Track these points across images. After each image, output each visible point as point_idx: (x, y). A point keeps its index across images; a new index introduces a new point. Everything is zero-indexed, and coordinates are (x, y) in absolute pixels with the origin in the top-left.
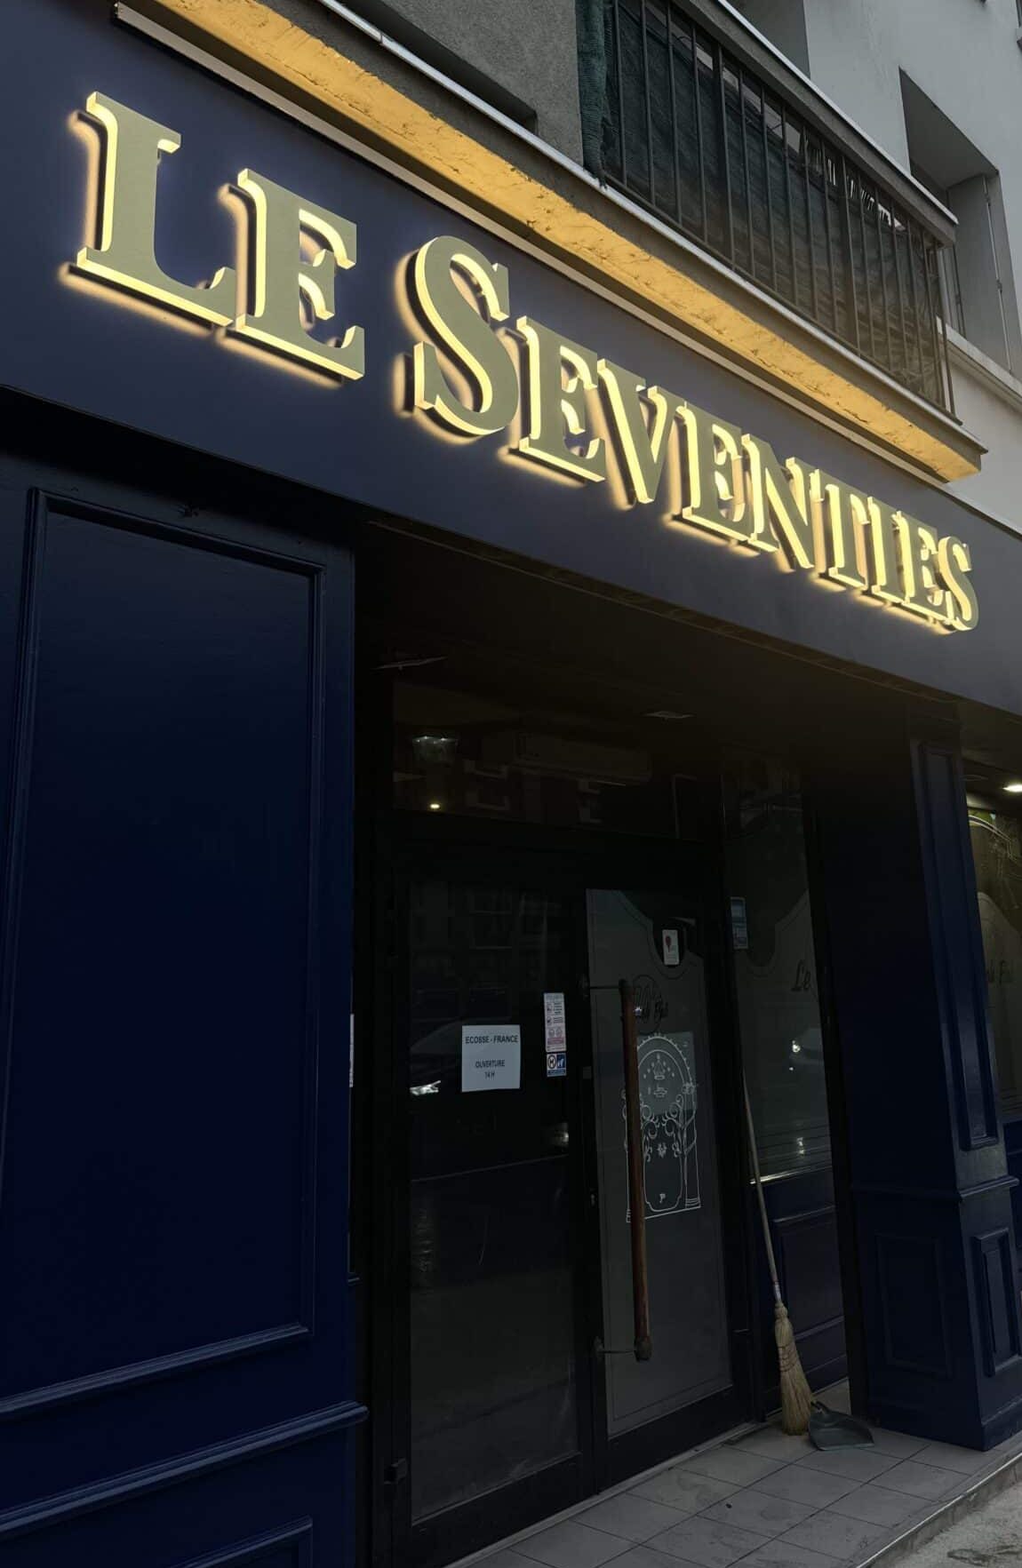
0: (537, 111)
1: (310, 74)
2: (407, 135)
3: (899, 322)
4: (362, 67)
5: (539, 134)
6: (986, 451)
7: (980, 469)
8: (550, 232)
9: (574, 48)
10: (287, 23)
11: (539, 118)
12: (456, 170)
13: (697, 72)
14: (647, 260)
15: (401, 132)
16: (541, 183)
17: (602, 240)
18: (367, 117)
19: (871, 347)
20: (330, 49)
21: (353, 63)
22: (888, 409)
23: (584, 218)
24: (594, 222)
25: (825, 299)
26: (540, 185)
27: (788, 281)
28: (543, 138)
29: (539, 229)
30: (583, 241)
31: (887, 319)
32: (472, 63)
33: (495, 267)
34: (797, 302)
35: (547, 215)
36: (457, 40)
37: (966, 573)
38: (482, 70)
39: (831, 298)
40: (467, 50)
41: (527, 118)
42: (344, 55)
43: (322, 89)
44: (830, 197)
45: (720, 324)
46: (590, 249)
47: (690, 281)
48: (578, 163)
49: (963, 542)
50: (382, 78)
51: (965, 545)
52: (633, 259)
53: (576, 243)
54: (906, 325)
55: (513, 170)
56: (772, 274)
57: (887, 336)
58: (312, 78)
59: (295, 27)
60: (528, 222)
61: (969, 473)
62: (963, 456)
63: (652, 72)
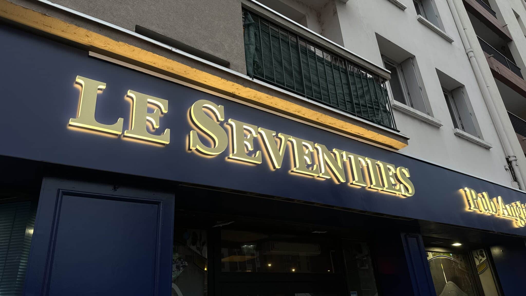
0: (230, 62)
1: (152, 62)
2: (187, 74)
3: (372, 104)
4: (166, 58)
5: (231, 68)
6: (409, 139)
7: (407, 144)
8: (240, 94)
9: (243, 43)
10: (141, 49)
11: (231, 64)
12: (206, 81)
13: (290, 44)
14: (273, 98)
15: (185, 73)
16: (231, 81)
17: (256, 94)
18: (173, 71)
19: (361, 113)
20: (155, 54)
21: (163, 57)
22: (368, 130)
23: (248, 89)
24: (251, 90)
25: (342, 101)
26: (231, 82)
27: (328, 97)
28: (232, 69)
29: (237, 94)
30: (251, 95)
31: (367, 103)
32: (206, 52)
33: (219, 106)
34: (331, 103)
35: (237, 90)
36: (201, 46)
37: (408, 178)
38: (210, 53)
39: (345, 101)
40: (204, 49)
41: (227, 65)
42: (160, 55)
43: (157, 65)
44: (342, 71)
45: (303, 112)
46: (254, 97)
47: (288, 102)
48: (245, 74)
49: (406, 168)
50: (173, 60)
51: (406, 169)
52: (268, 98)
53: (249, 96)
54: (374, 104)
55: (221, 79)
56: (321, 96)
57: (367, 109)
58: (154, 63)
59: (143, 50)
60: (233, 92)
61: (405, 146)
62: (400, 141)
63: (274, 46)
